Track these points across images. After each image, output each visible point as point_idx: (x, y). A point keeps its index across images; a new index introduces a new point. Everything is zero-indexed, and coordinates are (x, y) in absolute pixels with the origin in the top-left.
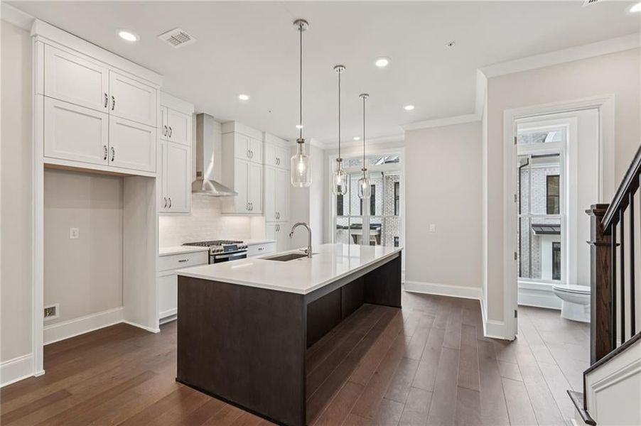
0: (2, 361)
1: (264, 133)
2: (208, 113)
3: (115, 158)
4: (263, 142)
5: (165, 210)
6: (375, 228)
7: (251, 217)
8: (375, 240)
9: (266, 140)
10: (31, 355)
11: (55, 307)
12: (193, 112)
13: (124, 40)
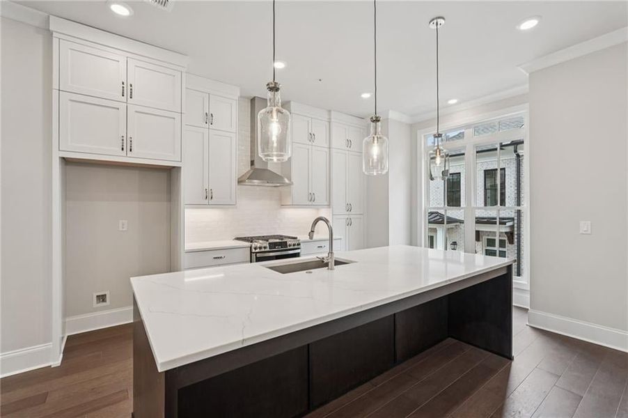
0: (2, 352)
1: (330, 111)
2: (259, 96)
3: (132, 148)
4: (330, 122)
5: (206, 202)
6: (505, 223)
7: (318, 209)
8: (506, 239)
9: (333, 120)
10: (50, 345)
11: (105, 295)
12: (239, 95)
13: (118, 14)
